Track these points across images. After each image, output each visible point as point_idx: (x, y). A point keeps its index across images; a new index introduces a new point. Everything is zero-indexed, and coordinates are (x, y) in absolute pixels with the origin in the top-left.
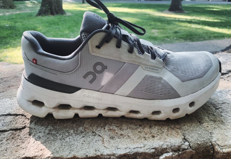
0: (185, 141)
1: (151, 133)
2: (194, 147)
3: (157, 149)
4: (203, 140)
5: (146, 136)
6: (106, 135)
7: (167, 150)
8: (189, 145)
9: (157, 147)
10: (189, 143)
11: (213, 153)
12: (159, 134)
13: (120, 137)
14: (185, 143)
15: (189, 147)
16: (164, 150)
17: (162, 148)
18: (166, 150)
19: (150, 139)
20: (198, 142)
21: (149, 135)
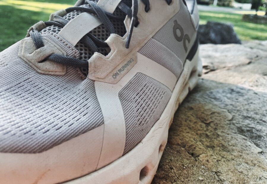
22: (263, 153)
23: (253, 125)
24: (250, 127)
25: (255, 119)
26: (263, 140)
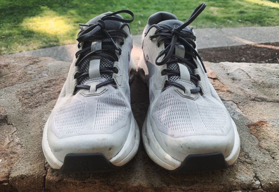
0: (256, 180)
2: (265, 187)
3: (225, 186)
4: (276, 180)
7: (236, 188)
8: (261, 184)
9: (226, 184)
10: (261, 182)
14: (256, 182)
15: (260, 187)
17: (231, 185)
20: (271, 182)
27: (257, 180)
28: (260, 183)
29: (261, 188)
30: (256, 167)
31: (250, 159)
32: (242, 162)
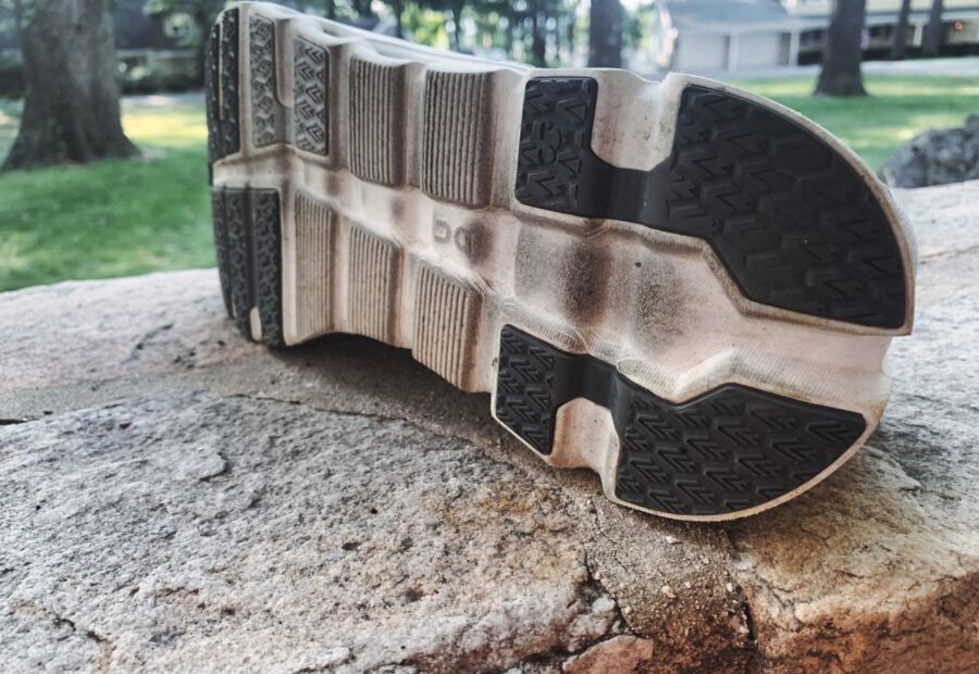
0: (595, 594)
1: (407, 576)
2: (640, 617)
3: (429, 664)
4: (688, 571)
5: (375, 599)
6: (133, 626)
7: (490, 660)
8: (617, 609)
9: (430, 650)
10: (616, 599)
11: (751, 636)
12: (448, 574)
13: (217, 626)
14: (595, 604)
15: (618, 623)
16: (471, 659)
17: (460, 652)
18: (485, 658)
19: (392, 609)
20: (666, 589)
21: (393, 592)
22: (918, 492)
23: (925, 420)
24: (912, 426)
25: (942, 404)
26: (943, 460)
27: (600, 596)
28: (611, 604)
29: (620, 627)
30: (592, 539)
31: (565, 513)
32: (527, 530)
